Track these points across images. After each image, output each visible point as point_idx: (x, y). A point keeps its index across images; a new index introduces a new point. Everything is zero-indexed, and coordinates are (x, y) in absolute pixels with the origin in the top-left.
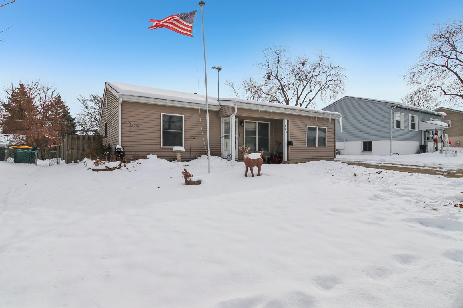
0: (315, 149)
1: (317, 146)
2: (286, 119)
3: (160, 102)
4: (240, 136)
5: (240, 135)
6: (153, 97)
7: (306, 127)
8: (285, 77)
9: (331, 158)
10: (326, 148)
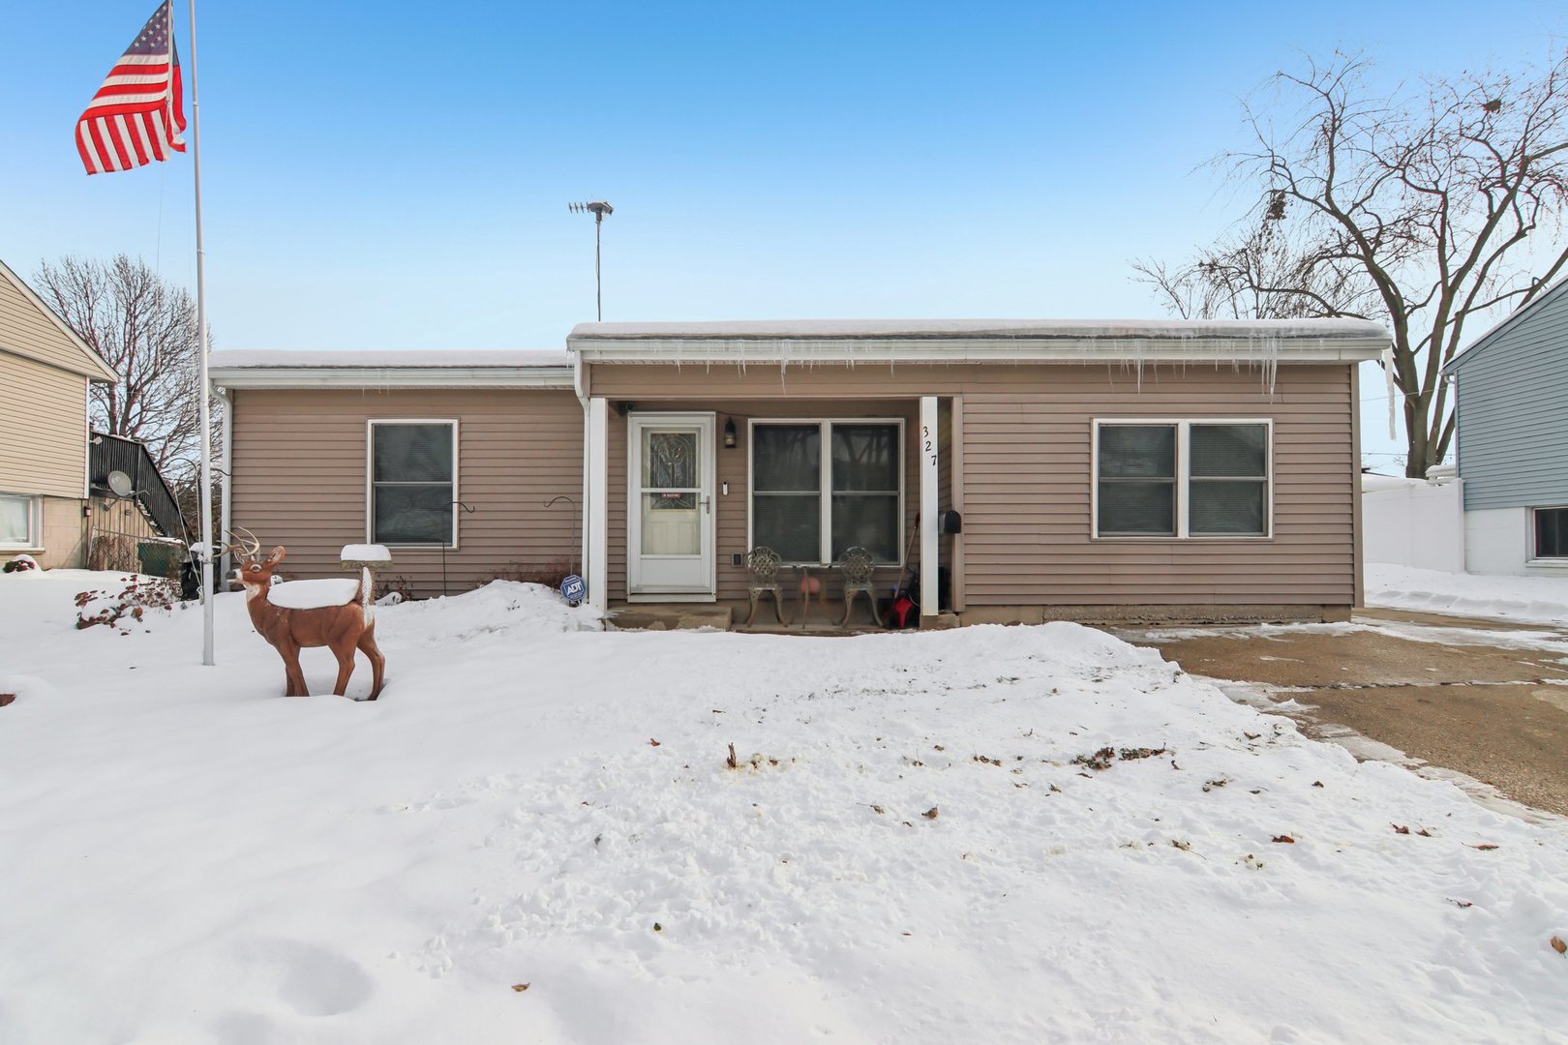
0: (1167, 550)
1: (1183, 532)
2: (929, 394)
3: (336, 378)
4: (725, 493)
5: (725, 487)
6: (309, 364)
7: (1090, 425)
8: (1372, 194)
9: (1323, 605)
10: (1270, 543)
